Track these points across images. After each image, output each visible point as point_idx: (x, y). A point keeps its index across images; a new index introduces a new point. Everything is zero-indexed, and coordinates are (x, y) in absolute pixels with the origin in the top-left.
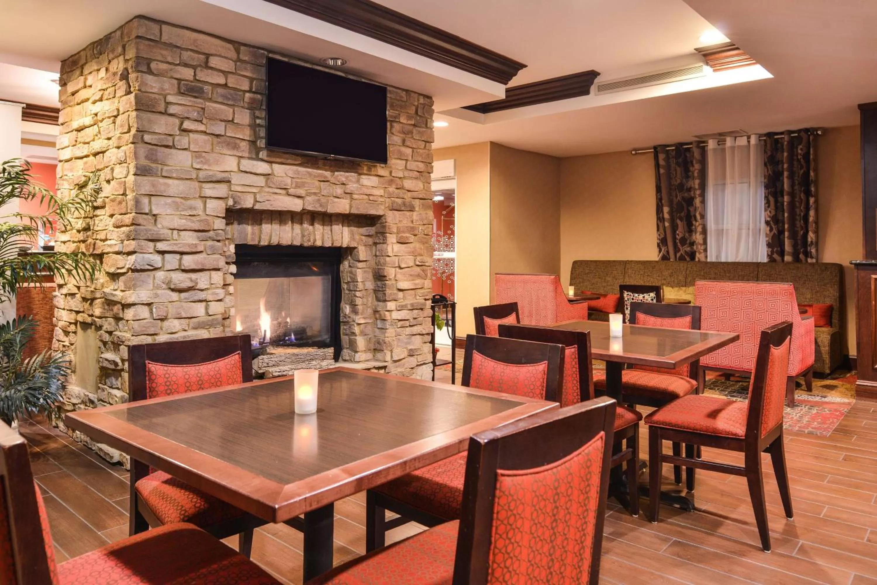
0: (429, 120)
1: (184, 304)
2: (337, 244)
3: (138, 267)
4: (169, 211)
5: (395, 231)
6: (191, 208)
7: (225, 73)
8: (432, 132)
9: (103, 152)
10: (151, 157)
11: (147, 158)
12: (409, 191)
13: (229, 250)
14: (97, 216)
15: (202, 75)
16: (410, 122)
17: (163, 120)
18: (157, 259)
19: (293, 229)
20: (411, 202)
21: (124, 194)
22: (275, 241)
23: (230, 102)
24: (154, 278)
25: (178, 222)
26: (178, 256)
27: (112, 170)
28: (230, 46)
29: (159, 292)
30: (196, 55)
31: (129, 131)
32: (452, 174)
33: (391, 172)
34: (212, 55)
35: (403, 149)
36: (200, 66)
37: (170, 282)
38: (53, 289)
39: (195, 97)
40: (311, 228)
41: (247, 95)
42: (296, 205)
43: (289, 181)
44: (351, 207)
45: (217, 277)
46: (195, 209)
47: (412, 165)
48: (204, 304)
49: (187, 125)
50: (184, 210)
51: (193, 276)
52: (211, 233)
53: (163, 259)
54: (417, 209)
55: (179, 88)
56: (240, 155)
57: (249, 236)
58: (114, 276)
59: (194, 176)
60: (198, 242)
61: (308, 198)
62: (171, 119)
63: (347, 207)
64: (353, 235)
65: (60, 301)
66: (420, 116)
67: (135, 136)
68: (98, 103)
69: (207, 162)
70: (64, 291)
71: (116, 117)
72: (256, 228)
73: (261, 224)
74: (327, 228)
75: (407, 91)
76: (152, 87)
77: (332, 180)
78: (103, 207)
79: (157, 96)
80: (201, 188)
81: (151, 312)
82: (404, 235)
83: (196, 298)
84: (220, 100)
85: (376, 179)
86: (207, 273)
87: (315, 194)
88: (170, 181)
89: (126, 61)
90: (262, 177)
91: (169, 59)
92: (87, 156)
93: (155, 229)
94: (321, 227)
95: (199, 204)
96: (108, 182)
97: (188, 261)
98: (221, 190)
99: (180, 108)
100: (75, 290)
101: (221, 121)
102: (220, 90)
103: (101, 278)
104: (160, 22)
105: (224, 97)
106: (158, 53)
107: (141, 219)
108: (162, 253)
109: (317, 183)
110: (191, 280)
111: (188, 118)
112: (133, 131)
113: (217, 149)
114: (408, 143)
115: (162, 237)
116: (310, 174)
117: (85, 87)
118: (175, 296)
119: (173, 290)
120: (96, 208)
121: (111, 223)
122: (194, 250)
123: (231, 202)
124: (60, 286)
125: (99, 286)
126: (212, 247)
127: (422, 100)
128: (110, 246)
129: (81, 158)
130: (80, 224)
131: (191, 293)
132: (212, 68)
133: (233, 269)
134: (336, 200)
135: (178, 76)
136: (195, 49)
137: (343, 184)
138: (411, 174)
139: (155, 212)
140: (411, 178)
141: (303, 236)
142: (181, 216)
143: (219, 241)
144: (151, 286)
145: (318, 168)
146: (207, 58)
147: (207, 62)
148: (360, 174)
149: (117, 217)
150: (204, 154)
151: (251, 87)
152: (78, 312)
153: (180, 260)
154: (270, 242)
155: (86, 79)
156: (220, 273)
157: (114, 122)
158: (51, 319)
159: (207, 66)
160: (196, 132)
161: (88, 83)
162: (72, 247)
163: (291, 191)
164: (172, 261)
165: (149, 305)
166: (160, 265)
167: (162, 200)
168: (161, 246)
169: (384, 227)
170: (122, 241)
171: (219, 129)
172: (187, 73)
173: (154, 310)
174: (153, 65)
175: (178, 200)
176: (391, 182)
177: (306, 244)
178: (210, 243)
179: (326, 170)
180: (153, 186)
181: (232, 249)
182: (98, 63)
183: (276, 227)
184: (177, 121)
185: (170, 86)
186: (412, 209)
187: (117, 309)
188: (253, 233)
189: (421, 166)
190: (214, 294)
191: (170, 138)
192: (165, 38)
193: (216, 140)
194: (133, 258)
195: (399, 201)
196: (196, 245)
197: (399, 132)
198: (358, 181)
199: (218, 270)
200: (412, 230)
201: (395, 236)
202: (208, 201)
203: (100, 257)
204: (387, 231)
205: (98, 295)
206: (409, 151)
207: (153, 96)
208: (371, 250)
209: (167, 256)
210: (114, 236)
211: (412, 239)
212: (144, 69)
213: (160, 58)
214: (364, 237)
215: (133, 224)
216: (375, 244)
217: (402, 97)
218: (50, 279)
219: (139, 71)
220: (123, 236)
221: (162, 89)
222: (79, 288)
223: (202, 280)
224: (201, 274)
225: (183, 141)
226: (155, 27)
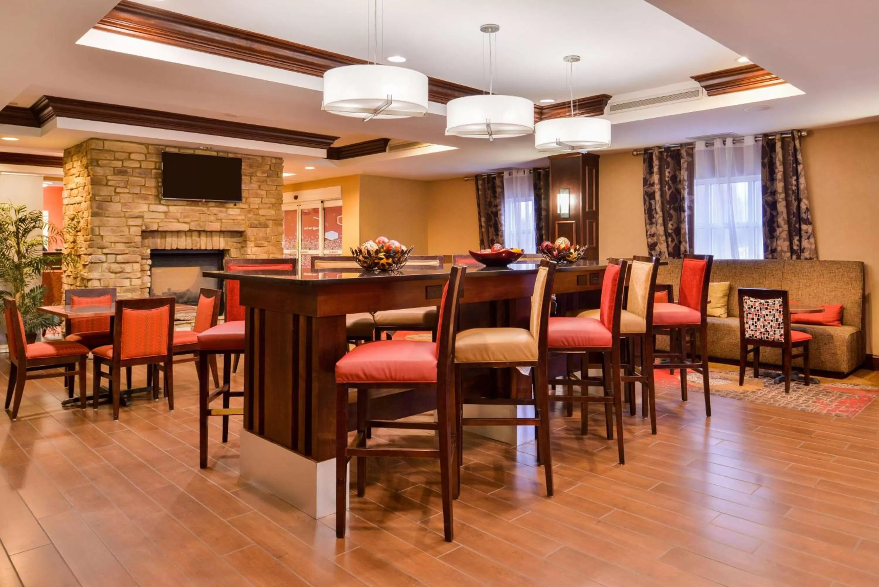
0: (279, 173)
1: (118, 280)
2: (216, 248)
3: (93, 261)
4: (109, 234)
5: (253, 239)
6: (121, 231)
7: (140, 161)
8: (283, 180)
9: (80, 203)
10: (99, 207)
11: (97, 208)
12: (263, 216)
13: (146, 252)
14: (78, 235)
15: (126, 164)
16: (264, 175)
17: (105, 188)
18: (103, 258)
19: (186, 240)
20: (265, 222)
21: (87, 226)
22: (174, 247)
23: (143, 176)
24: (102, 267)
25: (114, 239)
26: (114, 256)
27: (83, 213)
28: (144, 147)
29: (105, 274)
30: (124, 154)
31: (89, 195)
32: (340, 197)
33: (249, 206)
34: (132, 153)
35: (259, 192)
36: (126, 159)
37: (110, 269)
38: (61, 273)
39: (123, 175)
40: (198, 239)
41: (154, 171)
42: (186, 227)
43: (179, 215)
44: (221, 227)
45: (137, 267)
46: (123, 232)
47: (265, 200)
48: (129, 280)
49: (118, 190)
50: (117, 233)
51: (123, 266)
52: (133, 244)
53: (107, 258)
54: (270, 226)
55: (114, 171)
56: (149, 202)
57: (159, 245)
58: (85, 266)
59: (123, 215)
60: (125, 249)
61: (192, 223)
62: (110, 188)
63: (219, 227)
64: (227, 242)
65: (65, 280)
66: (273, 171)
67: (91, 198)
68: (78, 178)
69: (130, 208)
70: (66, 274)
71: (84, 186)
72: (163, 240)
73: (165, 238)
74: (209, 239)
75: (262, 157)
76: (99, 173)
77: (208, 212)
78: (80, 231)
79: (102, 177)
80: (127, 221)
81: (101, 284)
82: (259, 242)
83: (124, 277)
84: (138, 175)
85: (239, 210)
86: (131, 264)
87: (196, 221)
88: (109, 219)
89: (88, 160)
90: (162, 214)
91: (108, 158)
92: (75, 204)
93: (102, 242)
94: (205, 239)
95: (126, 229)
96: (82, 218)
97: (120, 258)
98: (139, 222)
99: (115, 182)
100: (70, 274)
101: (138, 186)
102: (137, 170)
103: (80, 266)
104: (103, 140)
105: (140, 174)
106: (102, 156)
107: (94, 238)
108: (106, 254)
109: (198, 215)
110: (121, 268)
111: (119, 187)
112: (91, 195)
113: (136, 200)
114: (262, 188)
115: (105, 247)
116: (193, 210)
117: (73, 168)
118: (113, 275)
119: (111, 272)
120: (77, 232)
121: (83, 239)
122: (123, 253)
123: (144, 228)
124: (65, 272)
125: (79, 271)
126: (133, 251)
127: (274, 161)
128: (82, 251)
129: (72, 204)
130: (71, 239)
131: (122, 274)
132: (133, 160)
133: (150, 262)
134: (211, 223)
135: (113, 166)
136: (123, 151)
137: (215, 214)
138: (265, 206)
139: (102, 234)
140: (265, 208)
141: (192, 244)
142: (116, 236)
143: (138, 248)
144: (100, 271)
145: (199, 206)
146: (130, 155)
147: (129, 157)
148: (227, 208)
149: (85, 236)
150: (128, 204)
151: (156, 167)
152: (71, 285)
153: (116, 258)
154: (171, 246)
155: (73, 164)
156: (138, 265)
157: (84, 189)
158: (60, 290)
159: (129, 159)
160: (124, 193)
161: (75, 166)
162: (69, 251)
163: (181, 220)
164: (111, 258)
165: (99, 280)
166: (105, 260)
167: (106, 228)
168: (105, 251)
169: (246, 237)
170: (86, 249)
171: (137, 190)
172: (119, 164)
173: (102, 282)
174: (100, 162)
175: (114, 228)
176: (250, 211)
177: (194, 248)
178: (132, 249)
179: (204, 207)
180: (101, 221)
181: (149, 251)
182: (78, 157)
183: (175, 239)
184: (113, 188)
185: (109, 171)
186: (266, 226)
187: (85, 281)
188: (161, 243)
189: (273, 201)
190: (134, 275)
191: (110, 197)
192: (106, 148)
193: (136, 196)
194: (90, 257)
195: (256, 222)
196: (124, 250)
197: (257, 182)
198: (227, 212)
199: (137, 262)
200: (266, 239)
201: (253, 243)
202: (131, 227)
203: (79, 256)
204: (247, 239)
205: (79, 276)
206: (264, 193)
207: (99, 177)
208: (240, 251)
209: (109, 256)
210: (83, 246)
211: (266, 244)
212: (96, 164)
213: (104, 158)
214: (235, 244)
215: (90, 240)
216: (243, 247)
217: (258, 161)
218: (60, 269)
219: (92, 166)
220: (87, 246)
221: (105, 173)
222: (71, 272)
223: (128, 268)
224: (127, 265)
225: (117, 198)
226: (101, 143)
